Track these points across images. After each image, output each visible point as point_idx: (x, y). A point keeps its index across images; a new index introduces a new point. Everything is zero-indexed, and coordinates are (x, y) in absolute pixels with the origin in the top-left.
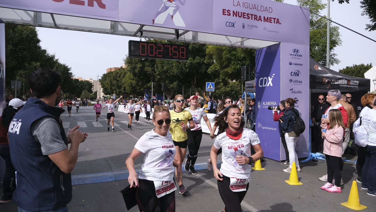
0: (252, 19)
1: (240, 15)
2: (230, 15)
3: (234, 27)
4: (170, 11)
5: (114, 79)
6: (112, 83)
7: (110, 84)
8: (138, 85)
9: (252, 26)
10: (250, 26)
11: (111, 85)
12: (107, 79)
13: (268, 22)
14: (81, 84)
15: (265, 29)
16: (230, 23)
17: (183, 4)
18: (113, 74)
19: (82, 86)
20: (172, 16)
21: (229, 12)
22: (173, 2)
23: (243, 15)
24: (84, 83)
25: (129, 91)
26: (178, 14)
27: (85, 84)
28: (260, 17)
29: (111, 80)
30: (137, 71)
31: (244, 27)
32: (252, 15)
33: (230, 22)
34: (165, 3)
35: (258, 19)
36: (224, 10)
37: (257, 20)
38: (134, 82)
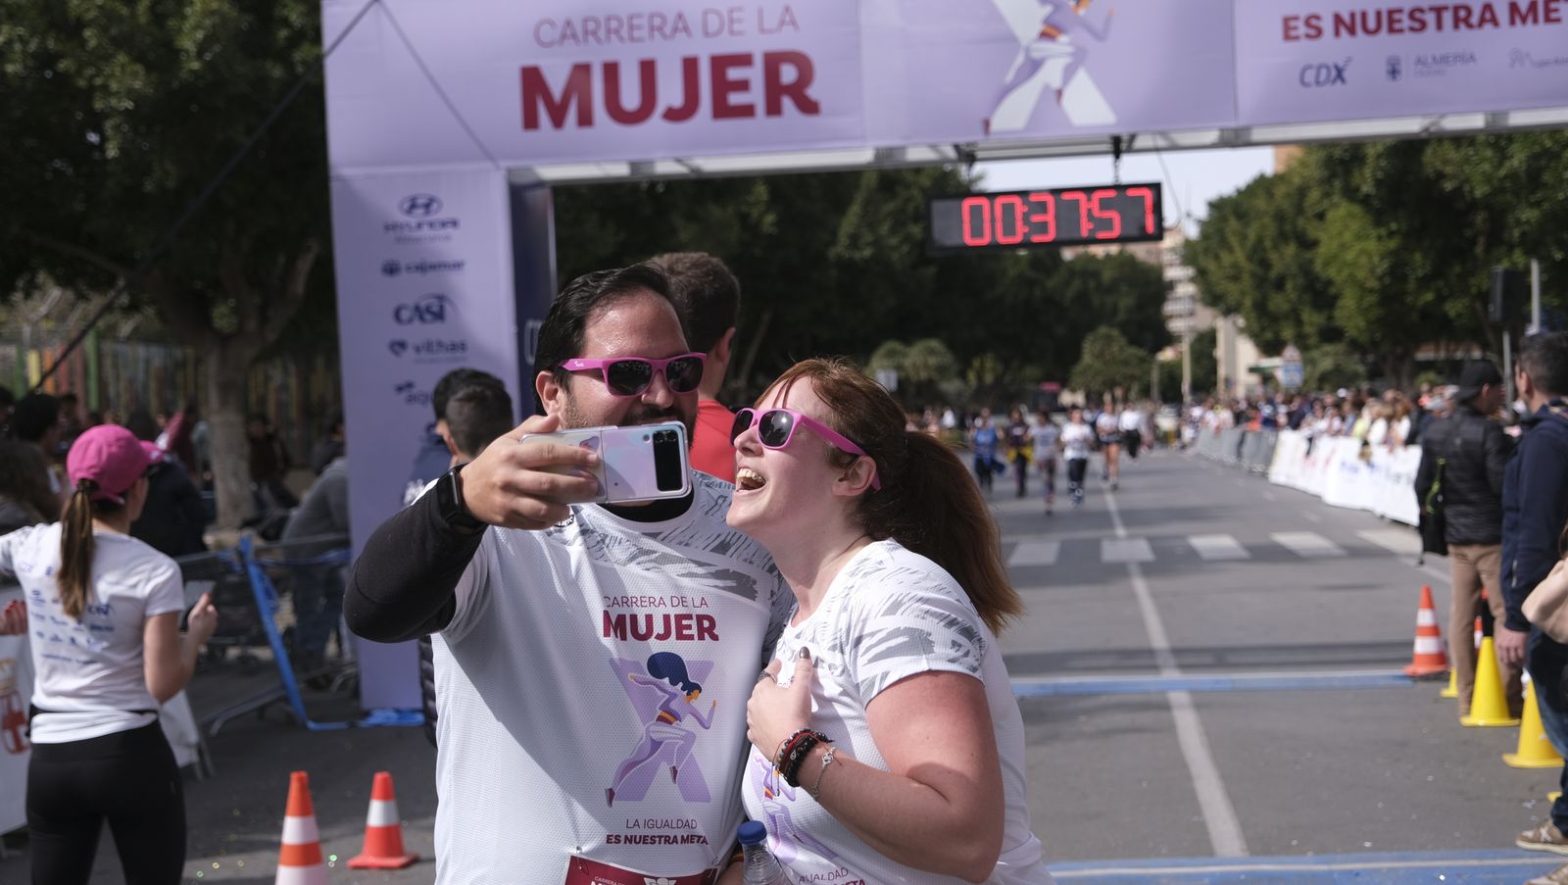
0: (1439, 26)
1: (1372, 24)
2: (1319, 32)
3: (1343, 80)
4: (1051, 74)
5: (1283, 237)
6: (1265, 264)
7: (1253, 275)
8: (1404, 278)
9: (1444, 59)
10: (1430, 60)
11: (1260, 282)
12: (1233, 241)
13: (1535, 21)
14: (1076, 285)
15: (1518, 58)
16: (1324, 72)
17: (1099, 36)
18: (1270, 194)
19: (1082, 298)
20: (1059, 93)
21: (1314, 22)
22: (1063, 39)
23: (1390, 21)
24: (1095, 275)
25: (1362, 323)
26: (1082, 79)
27: (1107, 275)
28: (1488, 7)
29: (1260, 240)
30: (1366, 181)
31: (1394, 72)
32: (1439, 11)
33: (1320, 68)
34: (1028, 50)
35: (1475, 20)
36: (1287, 20)
37: (1470, 26)
38: (1376, 259)
